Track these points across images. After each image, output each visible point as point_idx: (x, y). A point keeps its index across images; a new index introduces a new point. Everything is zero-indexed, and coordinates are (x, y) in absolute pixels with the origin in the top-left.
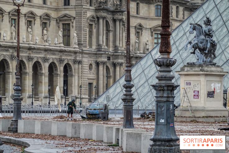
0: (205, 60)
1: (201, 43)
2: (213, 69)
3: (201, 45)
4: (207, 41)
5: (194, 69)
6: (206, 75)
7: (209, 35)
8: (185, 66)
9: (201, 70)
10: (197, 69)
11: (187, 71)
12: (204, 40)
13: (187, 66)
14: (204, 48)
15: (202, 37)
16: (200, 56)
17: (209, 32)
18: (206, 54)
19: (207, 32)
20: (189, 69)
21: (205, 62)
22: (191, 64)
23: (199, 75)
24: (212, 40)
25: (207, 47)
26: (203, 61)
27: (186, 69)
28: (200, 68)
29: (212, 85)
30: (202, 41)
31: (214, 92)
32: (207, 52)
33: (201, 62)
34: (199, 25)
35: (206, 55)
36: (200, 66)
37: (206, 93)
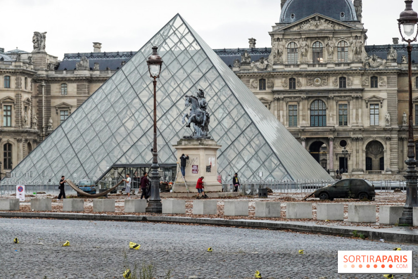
0: (203, 133)
1: (199, 116)
2: (210, 142)
3: (198, 118)
4: (203, 114)
5: (192, 143)
6: (206, 149)
8: (181, 140)
9: (200, 144)
10: (195, 143)
11: (185, 145)
12: (200, 112)
13: (185, 140)
14: (201, 121)
15: (199, 110)
16: (197, 130)
17: (204, 104)
18: (202, 127)
19: (202, 104)
20: (186, 142)
21: (203, 135)
22: (188, 138)
23: (198, 149)
24: (207, 113)
25: (203, 120)
26: (201, 135)
27: (183, 143)
28: (199, 142)
29: (210, 159)
30: (199, 114)
31: (210, 166)
32: (203, 125)
33: (198, 135)
34: (194, 97)
36: (198, 139)
37: (205, 167)
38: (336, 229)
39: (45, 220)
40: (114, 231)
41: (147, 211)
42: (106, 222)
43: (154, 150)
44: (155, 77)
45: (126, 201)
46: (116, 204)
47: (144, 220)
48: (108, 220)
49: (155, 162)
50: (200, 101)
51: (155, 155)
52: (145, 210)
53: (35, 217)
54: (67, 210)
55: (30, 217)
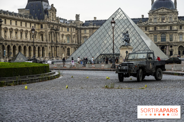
2: (130, 47)
3: (126, 40)
5: (124, 47)
6: (129, 49)
7: (128, 36)
9: (127, 47)
10: (126, 47)
15: (127, 37)
21: (128, 45)
22: (123, 45)
23: (126, 49)
24: (129, 38)
25: (128, 40)
27: (122, 47)
29: (130, 52)
33: (126, 44)
34: (125, 33)
35: (128, 43)
36: (126, 46)
38: (170, 73)
39: (81, 71)
40: (101, 73)
41: (111, 68)
42: (99, 71)
43: (113, 49)
44: (113, 27)
45: (105, 65)
46: (102, 66)
47: (111, 70)
48: (99, 70)
49: (114, 53)
50: (127, 34)
51: (114, 51)
52: (110, 68)
53: (77, 70)
54: (87, 67)
55: (76, 70)
